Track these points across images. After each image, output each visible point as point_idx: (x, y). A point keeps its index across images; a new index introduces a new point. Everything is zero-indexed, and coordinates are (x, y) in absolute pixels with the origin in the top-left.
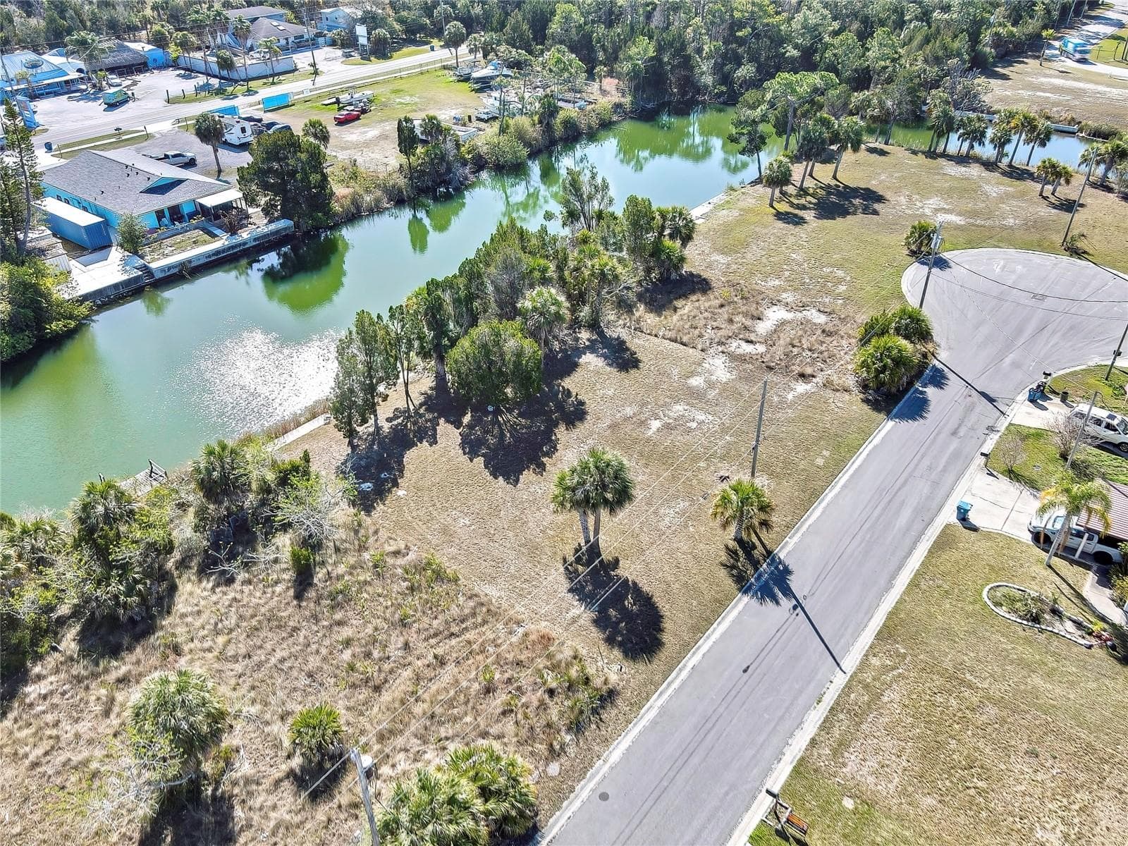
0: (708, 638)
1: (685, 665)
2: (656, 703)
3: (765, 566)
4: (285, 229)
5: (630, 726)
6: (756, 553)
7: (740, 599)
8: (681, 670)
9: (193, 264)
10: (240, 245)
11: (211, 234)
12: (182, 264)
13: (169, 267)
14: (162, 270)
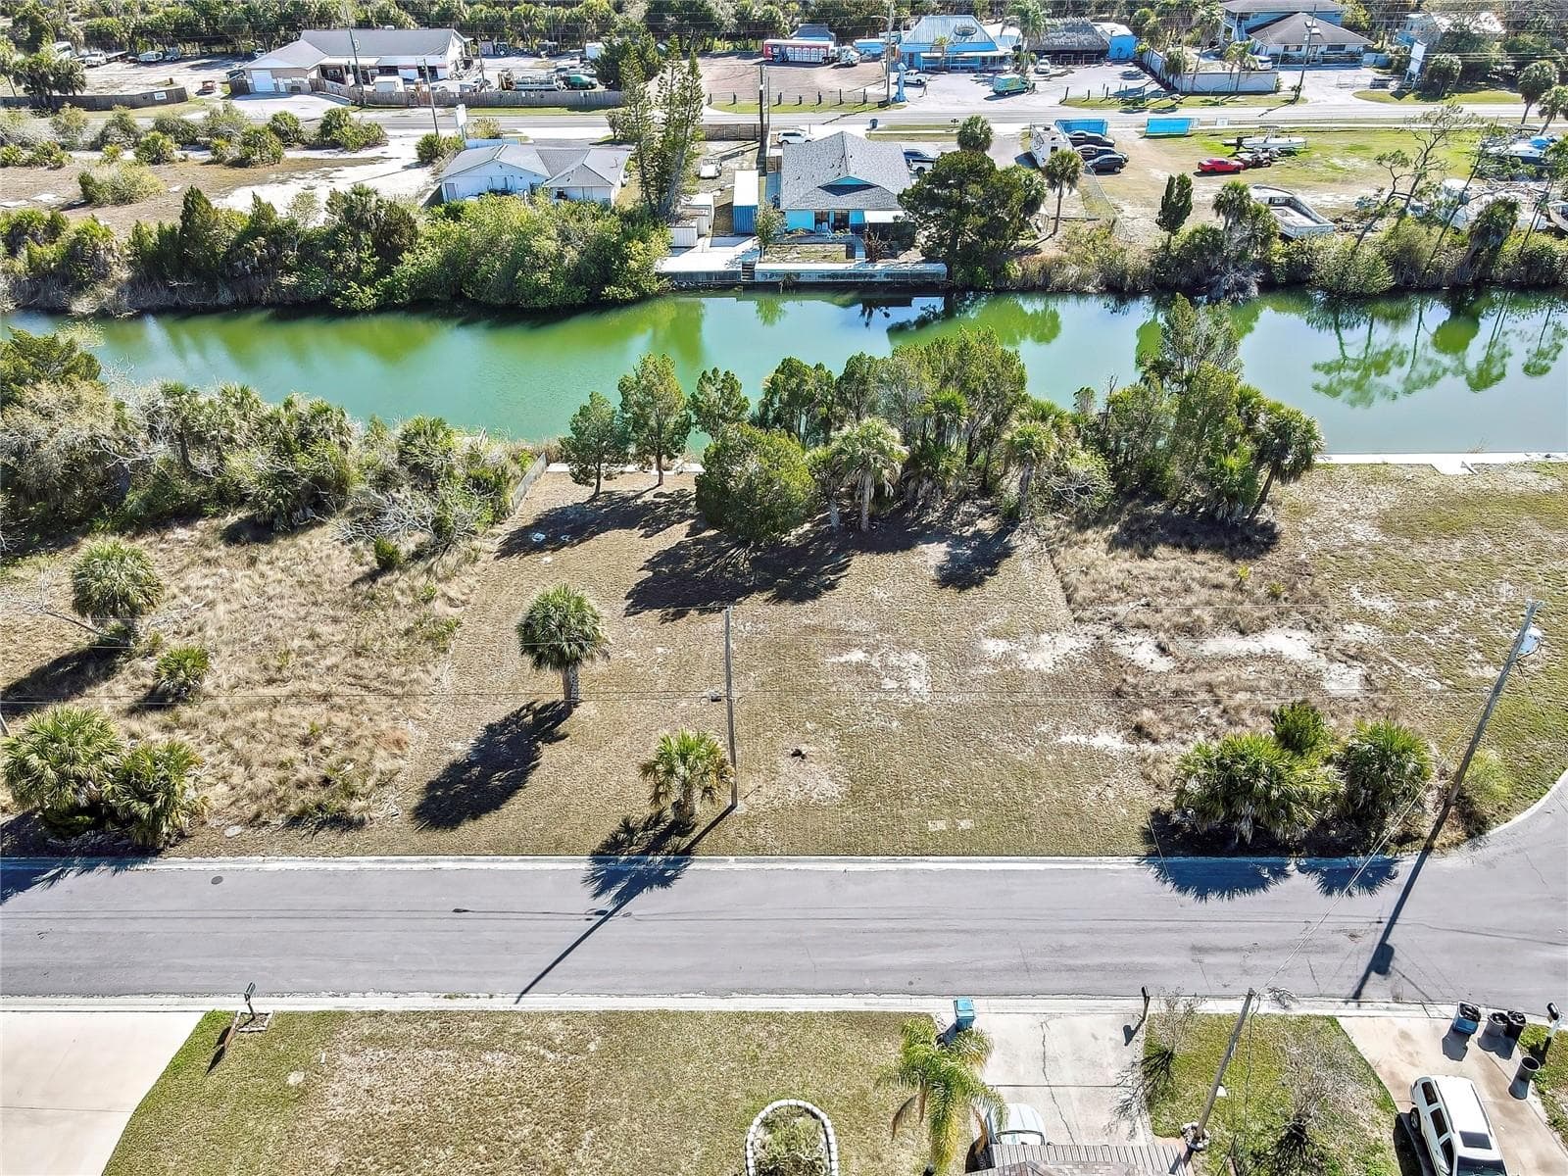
0: (493, 861)
1: (435, 861)
2: (367, 863)
3: (659, 858)
4: (933, 275)
5: (321, 858)
6: (675, 840)
7: (580, 862)
8: (426, 861)
9: (801, 280)
10: (866, 275)
11: (850, 254)
12: (788, 275)
13: (773, 274)
14: (764, 274)
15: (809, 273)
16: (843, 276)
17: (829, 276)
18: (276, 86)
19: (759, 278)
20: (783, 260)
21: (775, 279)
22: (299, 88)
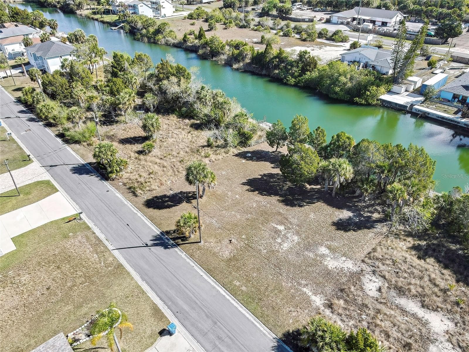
9: (429, 116)
10: (456, 122)
11: (456, 113)
12: (425, 113)
13: (419, 111)
14: (416, 109)
15: (433, 114)
16: (446, 119)
17: (440, 118)
18: (338, 21)
19: (413, 111)
20: (427, 107)
21: (419, 113)
22: (343, 23)
